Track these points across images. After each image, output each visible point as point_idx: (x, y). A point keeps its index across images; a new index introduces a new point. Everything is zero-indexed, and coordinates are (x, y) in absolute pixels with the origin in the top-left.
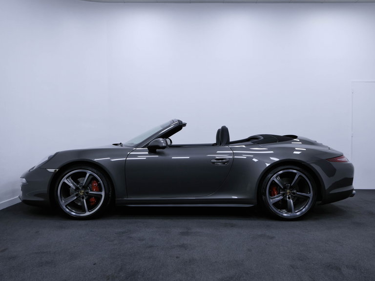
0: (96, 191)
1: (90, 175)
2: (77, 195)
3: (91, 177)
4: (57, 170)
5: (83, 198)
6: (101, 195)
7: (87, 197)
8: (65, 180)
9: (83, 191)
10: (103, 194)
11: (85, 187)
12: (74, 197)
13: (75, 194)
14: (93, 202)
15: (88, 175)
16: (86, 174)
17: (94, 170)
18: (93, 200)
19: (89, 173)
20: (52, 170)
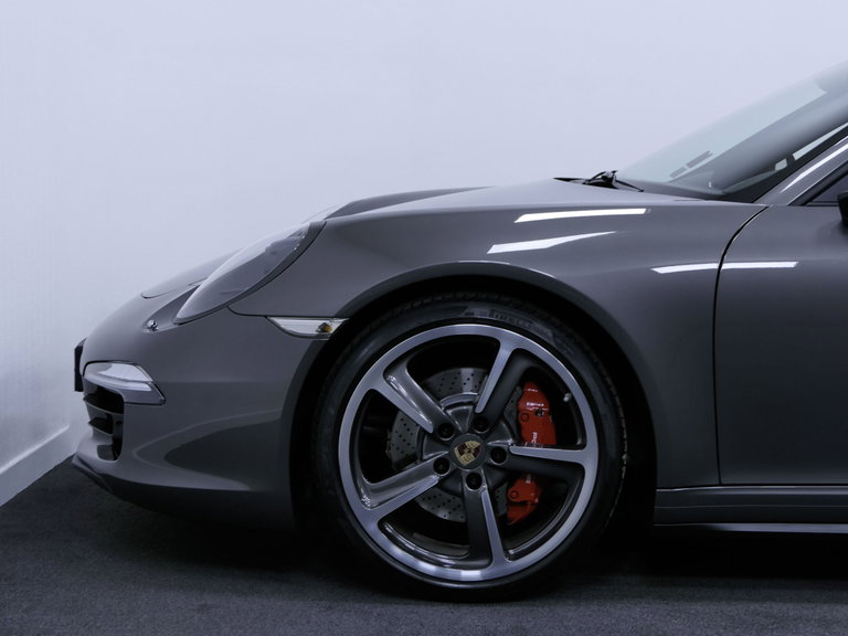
0: (543, 443)
1: (518, 353)
2: (441, 465)
3: (522, 365)
4: (335, 325)
5: (475, 481)
6: (579, 470)
7: (498, 475)
8: (373, 380)
9: (473, 444)
10: (588, 459)
11: (483, 423)
12: (423, 474)
13: (430, 458)
14: (524, 503)
15: (504, 354)
16: (492, 346)
17: (538, 327)
18: (527, 490)
19: (509, 342)
20: (309, 327)
